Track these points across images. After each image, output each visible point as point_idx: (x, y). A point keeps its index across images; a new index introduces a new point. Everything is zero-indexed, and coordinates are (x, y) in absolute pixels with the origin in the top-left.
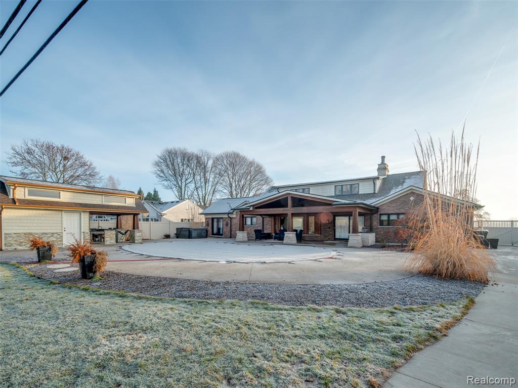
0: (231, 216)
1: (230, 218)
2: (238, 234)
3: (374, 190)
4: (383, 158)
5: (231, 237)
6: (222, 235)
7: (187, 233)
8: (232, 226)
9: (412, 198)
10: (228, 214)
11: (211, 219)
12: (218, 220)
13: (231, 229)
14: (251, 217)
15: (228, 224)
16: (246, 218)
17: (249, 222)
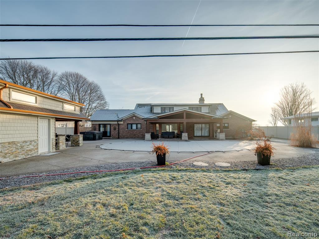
0: (119, 123)
1: (118, 124)
3: (209, 111)
5: (119, 138)
6: (110, 136)
8: (120, 130)
9: (230, 116)
10: (118, 121)
11: (98, 125)
12: (105, 126)
13: (119, 132)
14: (137, 124)
15: (116, 129)
16: (132, 124)
17: (134, 127)
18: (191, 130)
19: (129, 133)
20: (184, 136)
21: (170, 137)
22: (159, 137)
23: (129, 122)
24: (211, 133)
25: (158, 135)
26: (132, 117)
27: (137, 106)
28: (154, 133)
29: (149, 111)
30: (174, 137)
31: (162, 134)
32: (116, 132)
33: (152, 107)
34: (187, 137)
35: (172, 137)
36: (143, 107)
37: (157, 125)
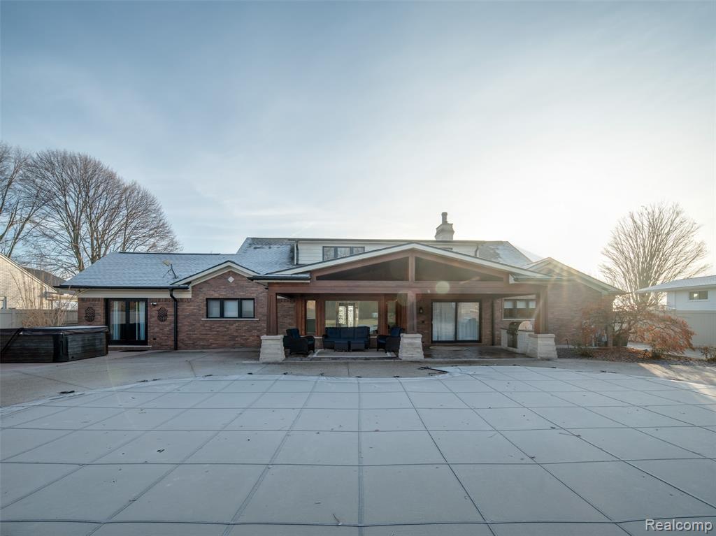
0: (177, 295)
1: (175, 300)
2: (264, 343)
4: (444, 215)
5: (176, 348)
6: (145, 343)
7: (49, 345)
8: (179, 321)
10: (172, 289)
11: (103, 303)
12: (128, 305)
13: (176, 327)
14: (240, 301)
15: (166, 315)
16: (222, 301)
17: (232, 310)
18: (423, 322)
19: (211, 329)
20: (410, 344)
21: (353, 347)
22: (317, 344)
23: (213, 293)
24: (487, 332)
25: (311, 338)
26: (224, 277)
27: (247, 245)
28: (296, 331)
29: (285, 258)
30: (367, 347)
31: (325, 336)
32: (168, 326)
33: (293, 247)
34: (421, 350)
35: (363, 346)
36: (267, 247)
37: (311, 305)
